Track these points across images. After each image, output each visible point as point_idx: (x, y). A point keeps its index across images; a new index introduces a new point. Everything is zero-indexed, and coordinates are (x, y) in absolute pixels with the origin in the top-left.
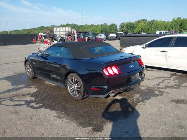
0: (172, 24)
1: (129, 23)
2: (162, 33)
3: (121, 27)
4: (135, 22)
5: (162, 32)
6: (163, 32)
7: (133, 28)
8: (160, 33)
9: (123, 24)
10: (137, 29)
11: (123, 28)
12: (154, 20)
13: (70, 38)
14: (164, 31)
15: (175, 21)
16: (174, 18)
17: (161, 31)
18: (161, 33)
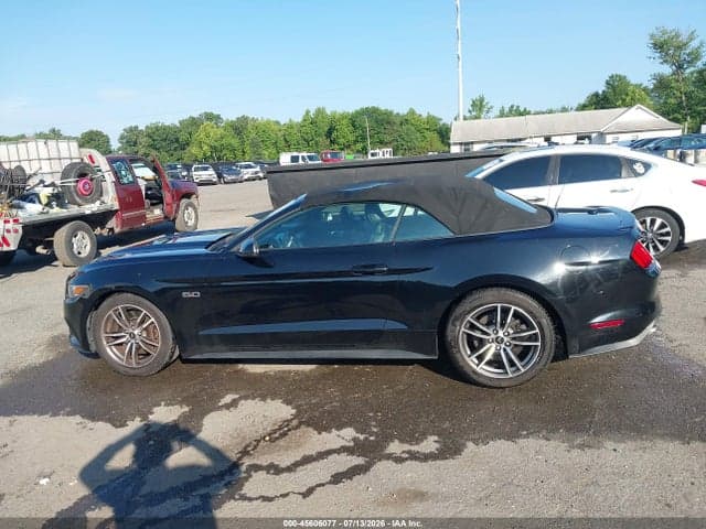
0: (303, 129)
1: (157, 129)
2: (301, 162)
3: (127, 142)
4: (180, 123)
5: (298, 157)
6: (303, 157)
7: (176, 145)
8: (292, 161)
9: (133, 130)
10: (194, 150)
11: (136, 149)
12: (244, 119)
13: (87, 187)
14: (305, 154)
15: (312, 122)
16: (308, 112)
17: (295, 154)
18: (295, 159)
